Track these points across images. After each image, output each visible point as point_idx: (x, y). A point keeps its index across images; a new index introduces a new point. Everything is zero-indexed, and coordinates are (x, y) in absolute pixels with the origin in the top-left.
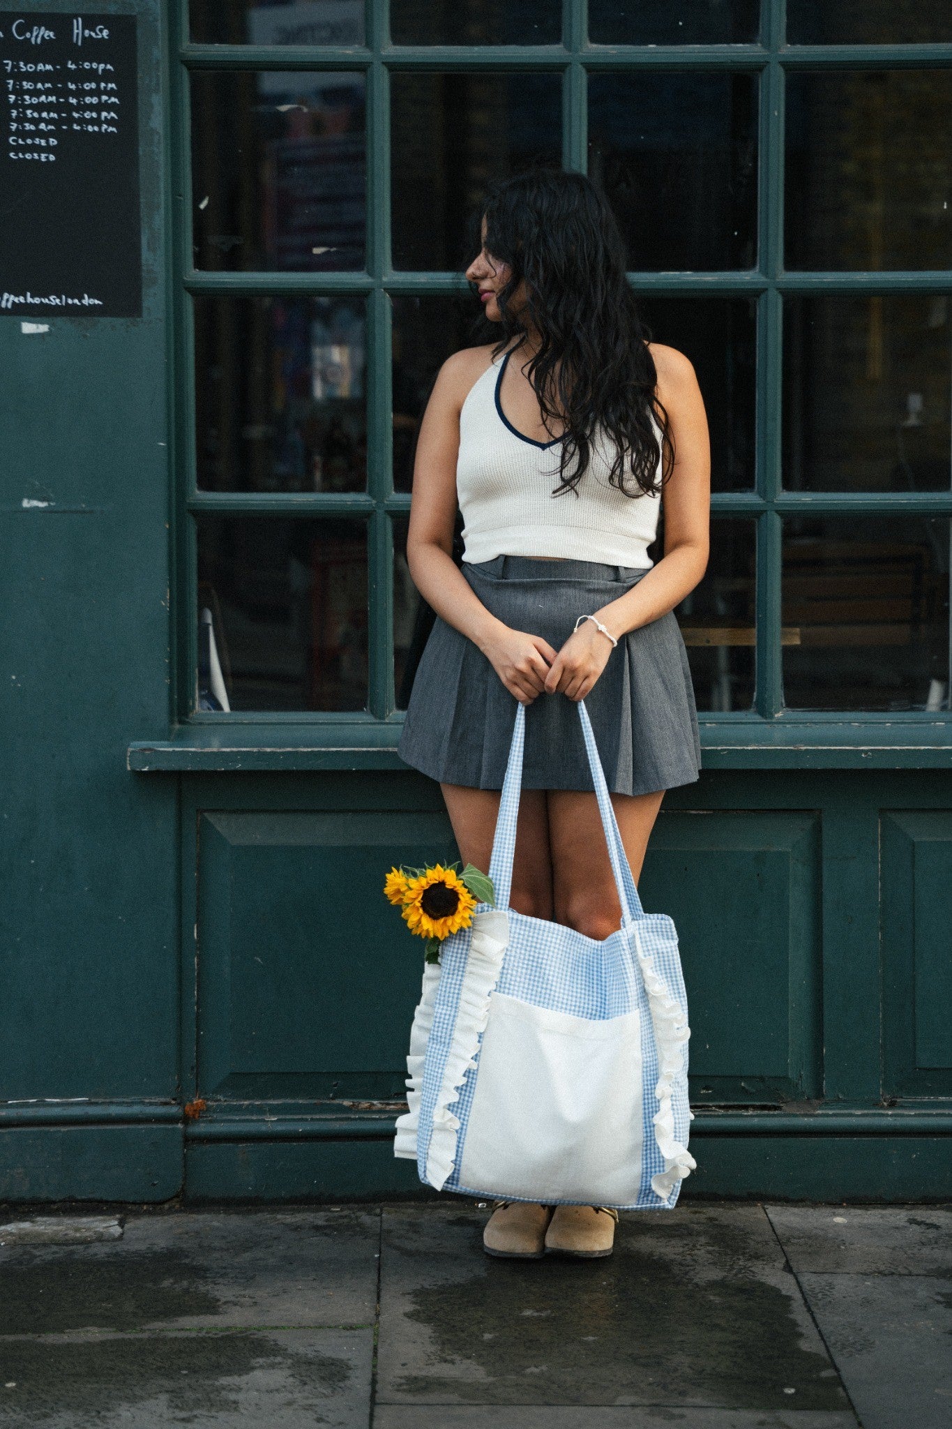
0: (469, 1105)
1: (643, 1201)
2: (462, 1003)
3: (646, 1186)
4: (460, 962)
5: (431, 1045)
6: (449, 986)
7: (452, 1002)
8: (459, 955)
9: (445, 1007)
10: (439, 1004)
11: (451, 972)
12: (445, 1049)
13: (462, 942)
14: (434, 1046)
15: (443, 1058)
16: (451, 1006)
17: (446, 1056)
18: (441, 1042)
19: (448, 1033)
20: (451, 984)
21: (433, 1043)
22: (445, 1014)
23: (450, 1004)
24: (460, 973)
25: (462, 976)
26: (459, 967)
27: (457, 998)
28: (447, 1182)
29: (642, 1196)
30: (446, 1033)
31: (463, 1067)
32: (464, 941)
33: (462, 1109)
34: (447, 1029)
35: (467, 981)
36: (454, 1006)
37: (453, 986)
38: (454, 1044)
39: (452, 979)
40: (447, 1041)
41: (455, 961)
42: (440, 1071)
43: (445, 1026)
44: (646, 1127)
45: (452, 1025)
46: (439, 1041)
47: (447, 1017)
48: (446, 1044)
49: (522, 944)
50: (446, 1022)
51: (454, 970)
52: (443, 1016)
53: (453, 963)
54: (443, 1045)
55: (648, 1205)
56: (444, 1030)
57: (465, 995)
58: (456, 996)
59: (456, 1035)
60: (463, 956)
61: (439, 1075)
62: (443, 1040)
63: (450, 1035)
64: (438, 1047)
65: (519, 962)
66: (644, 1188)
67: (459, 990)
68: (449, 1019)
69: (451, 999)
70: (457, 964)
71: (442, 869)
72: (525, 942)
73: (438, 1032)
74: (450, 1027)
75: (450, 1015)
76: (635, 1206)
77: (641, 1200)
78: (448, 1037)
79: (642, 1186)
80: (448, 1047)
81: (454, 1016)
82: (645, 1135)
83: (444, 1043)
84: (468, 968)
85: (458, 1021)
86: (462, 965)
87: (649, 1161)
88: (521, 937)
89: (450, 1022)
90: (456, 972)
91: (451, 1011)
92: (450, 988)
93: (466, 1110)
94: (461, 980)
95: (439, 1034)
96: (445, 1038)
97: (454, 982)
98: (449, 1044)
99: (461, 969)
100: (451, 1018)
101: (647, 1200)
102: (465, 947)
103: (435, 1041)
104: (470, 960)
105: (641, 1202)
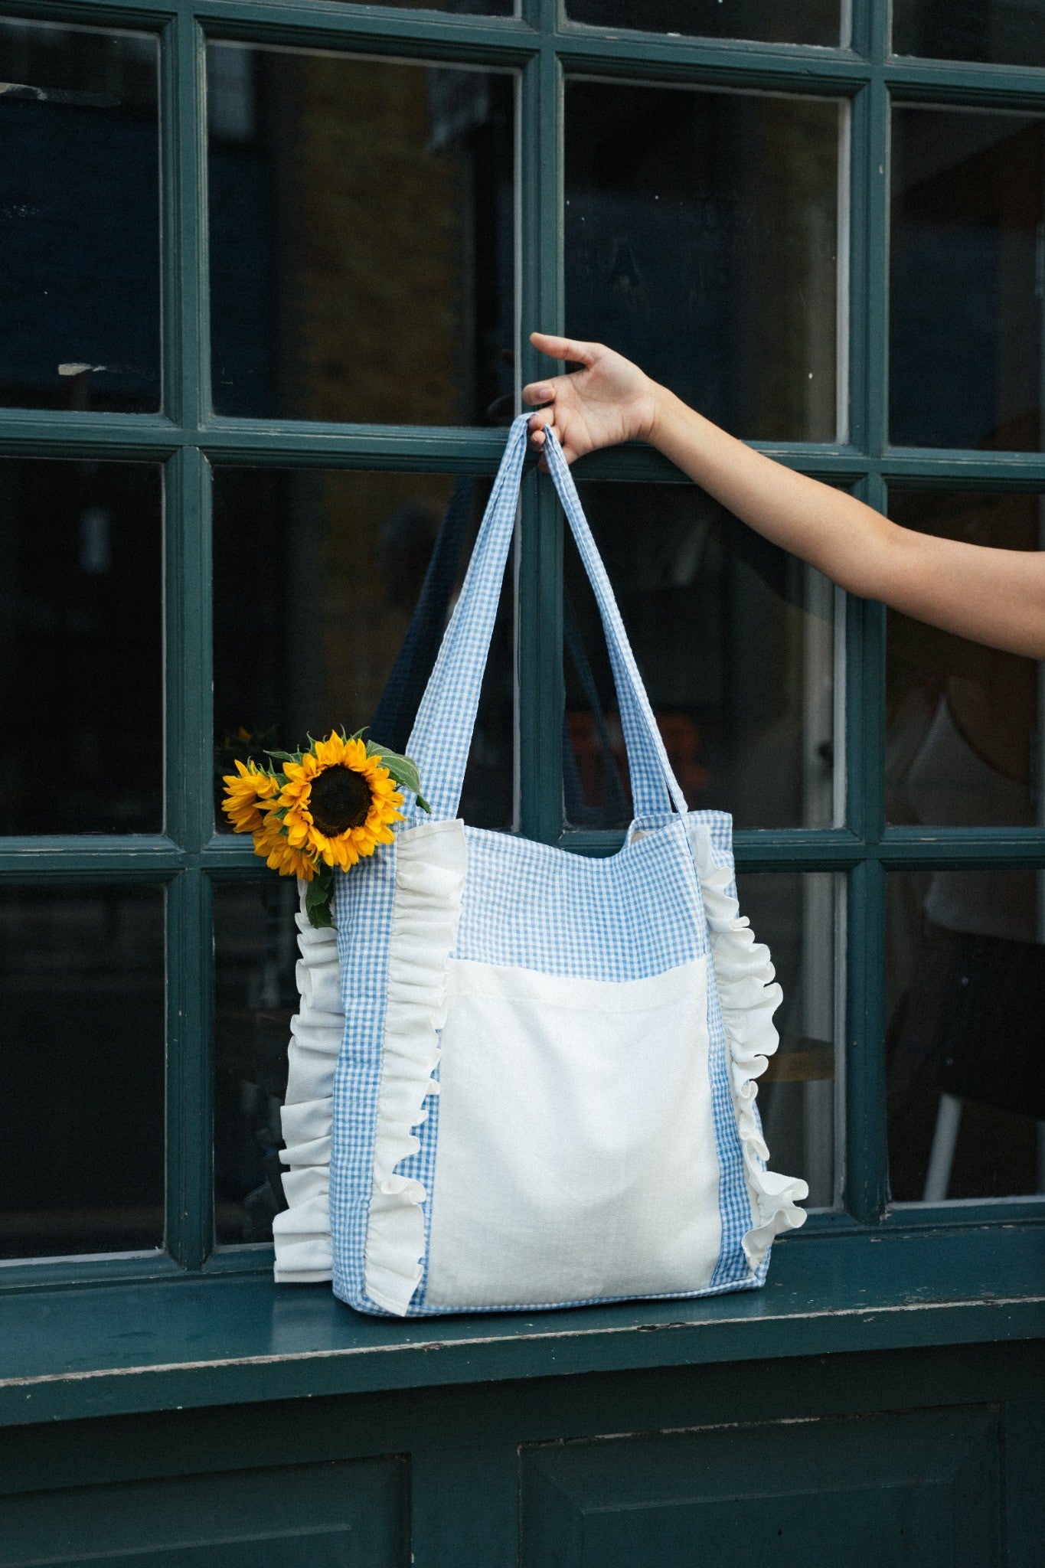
0: (431, 1159)
1: (722, 1278)
2: (391, 987)
3: (729, 1252)
4: (381, 917)
5: (343, 1070)
6: (365, 961)
7: (374, 989)
8: (378, 907)
9: (363, 999)
10: (352, 996)
11: (367, 937)
12: (372, 1072)
13: (380, 883)
14: (351, 1070)
15: (371, 1087)
16: (374, 997)
17: (375, 1083)
18: (362, 1061)
19: (374, 1042)
20: (369, 957)
21: (348, 1066)
22: (365, 1012)
23: (371, 993)
24: (383, 936)
25: (387, 941)
26: (380, 925)
27: (383, 980)
28: (412, 1303)
29: (721, 1270)
30: (370, 1044)
31: (417, 1093)
32: (384, 879)
33: (419, 1168)
34: (370, 1036)
35: (397, 947)
36: (378, 994)
37: (372, 960)
38: (387, 1059)
39: (370, 949)
40: (374, 1057)
41: (372, 918)
42: (368, 1110)
43: (367, 1032)
44: (721, 1152)
45: (379, 1029)
46: (358, 1059)
47: (369, 1016)
48: (373, 1061)
49: (482, 877)
50: (368, 1024)
51: (371, 932)
52: (361, 1015)
53: (368, 922)
54: (366, 1065)
55: (728, 1285)
56: (366, 1039)
57: (396, 971)
58: (379, 976)
59: (390, 1042)
60: (386, 906)
61: (367, 1119)
62: (366, 1056)
63: (378, 1046)
64: (358, 1071)
65: (480, 908)
66: (725, 1255)
67: (384, 965)
68: (372, 1020)
69: (371, 984)
70: (376, 922)
71: (341, 741)
72: (487, 874)
73: (354, 1044)
74: (375, 1033)
75: (373, 1012)
76: (709, 1290)
77: (718, 1277)
78: (374, 1051)
79: (723, 1253)
80: (377, 1068)
81: (381, 1013)
82: (722, 1165)
83: (369, 1061)
84: (397, 925)
85: (387, 1017)
86: (384, 921)
87: (729, 1208)
88: (480, 865)
89: (376, 1024)
90: (375, 935)
91: (374, 1004)
92: (368, 964)
93: (427, 1170)
94: (386, 949)
95: (358, 1047)
96: (370, 1053)
97: (373, 953)
98: (377, 1061)
99: (383, 929)
100: (377, 1015)
101: (728, 1276)
102: (387, 890)
103: (351, 1062)
104: (397, 912)
105: (717, 1282)
